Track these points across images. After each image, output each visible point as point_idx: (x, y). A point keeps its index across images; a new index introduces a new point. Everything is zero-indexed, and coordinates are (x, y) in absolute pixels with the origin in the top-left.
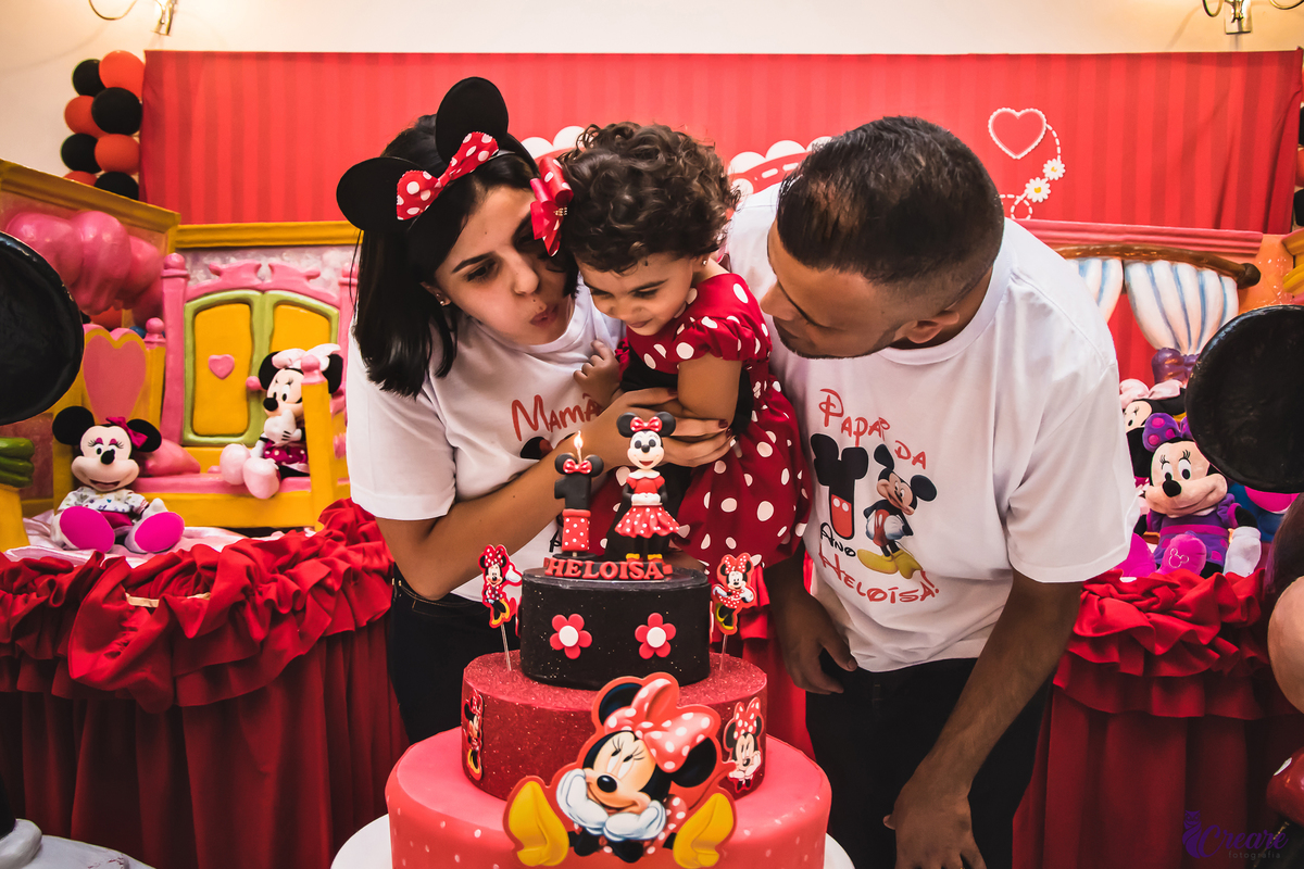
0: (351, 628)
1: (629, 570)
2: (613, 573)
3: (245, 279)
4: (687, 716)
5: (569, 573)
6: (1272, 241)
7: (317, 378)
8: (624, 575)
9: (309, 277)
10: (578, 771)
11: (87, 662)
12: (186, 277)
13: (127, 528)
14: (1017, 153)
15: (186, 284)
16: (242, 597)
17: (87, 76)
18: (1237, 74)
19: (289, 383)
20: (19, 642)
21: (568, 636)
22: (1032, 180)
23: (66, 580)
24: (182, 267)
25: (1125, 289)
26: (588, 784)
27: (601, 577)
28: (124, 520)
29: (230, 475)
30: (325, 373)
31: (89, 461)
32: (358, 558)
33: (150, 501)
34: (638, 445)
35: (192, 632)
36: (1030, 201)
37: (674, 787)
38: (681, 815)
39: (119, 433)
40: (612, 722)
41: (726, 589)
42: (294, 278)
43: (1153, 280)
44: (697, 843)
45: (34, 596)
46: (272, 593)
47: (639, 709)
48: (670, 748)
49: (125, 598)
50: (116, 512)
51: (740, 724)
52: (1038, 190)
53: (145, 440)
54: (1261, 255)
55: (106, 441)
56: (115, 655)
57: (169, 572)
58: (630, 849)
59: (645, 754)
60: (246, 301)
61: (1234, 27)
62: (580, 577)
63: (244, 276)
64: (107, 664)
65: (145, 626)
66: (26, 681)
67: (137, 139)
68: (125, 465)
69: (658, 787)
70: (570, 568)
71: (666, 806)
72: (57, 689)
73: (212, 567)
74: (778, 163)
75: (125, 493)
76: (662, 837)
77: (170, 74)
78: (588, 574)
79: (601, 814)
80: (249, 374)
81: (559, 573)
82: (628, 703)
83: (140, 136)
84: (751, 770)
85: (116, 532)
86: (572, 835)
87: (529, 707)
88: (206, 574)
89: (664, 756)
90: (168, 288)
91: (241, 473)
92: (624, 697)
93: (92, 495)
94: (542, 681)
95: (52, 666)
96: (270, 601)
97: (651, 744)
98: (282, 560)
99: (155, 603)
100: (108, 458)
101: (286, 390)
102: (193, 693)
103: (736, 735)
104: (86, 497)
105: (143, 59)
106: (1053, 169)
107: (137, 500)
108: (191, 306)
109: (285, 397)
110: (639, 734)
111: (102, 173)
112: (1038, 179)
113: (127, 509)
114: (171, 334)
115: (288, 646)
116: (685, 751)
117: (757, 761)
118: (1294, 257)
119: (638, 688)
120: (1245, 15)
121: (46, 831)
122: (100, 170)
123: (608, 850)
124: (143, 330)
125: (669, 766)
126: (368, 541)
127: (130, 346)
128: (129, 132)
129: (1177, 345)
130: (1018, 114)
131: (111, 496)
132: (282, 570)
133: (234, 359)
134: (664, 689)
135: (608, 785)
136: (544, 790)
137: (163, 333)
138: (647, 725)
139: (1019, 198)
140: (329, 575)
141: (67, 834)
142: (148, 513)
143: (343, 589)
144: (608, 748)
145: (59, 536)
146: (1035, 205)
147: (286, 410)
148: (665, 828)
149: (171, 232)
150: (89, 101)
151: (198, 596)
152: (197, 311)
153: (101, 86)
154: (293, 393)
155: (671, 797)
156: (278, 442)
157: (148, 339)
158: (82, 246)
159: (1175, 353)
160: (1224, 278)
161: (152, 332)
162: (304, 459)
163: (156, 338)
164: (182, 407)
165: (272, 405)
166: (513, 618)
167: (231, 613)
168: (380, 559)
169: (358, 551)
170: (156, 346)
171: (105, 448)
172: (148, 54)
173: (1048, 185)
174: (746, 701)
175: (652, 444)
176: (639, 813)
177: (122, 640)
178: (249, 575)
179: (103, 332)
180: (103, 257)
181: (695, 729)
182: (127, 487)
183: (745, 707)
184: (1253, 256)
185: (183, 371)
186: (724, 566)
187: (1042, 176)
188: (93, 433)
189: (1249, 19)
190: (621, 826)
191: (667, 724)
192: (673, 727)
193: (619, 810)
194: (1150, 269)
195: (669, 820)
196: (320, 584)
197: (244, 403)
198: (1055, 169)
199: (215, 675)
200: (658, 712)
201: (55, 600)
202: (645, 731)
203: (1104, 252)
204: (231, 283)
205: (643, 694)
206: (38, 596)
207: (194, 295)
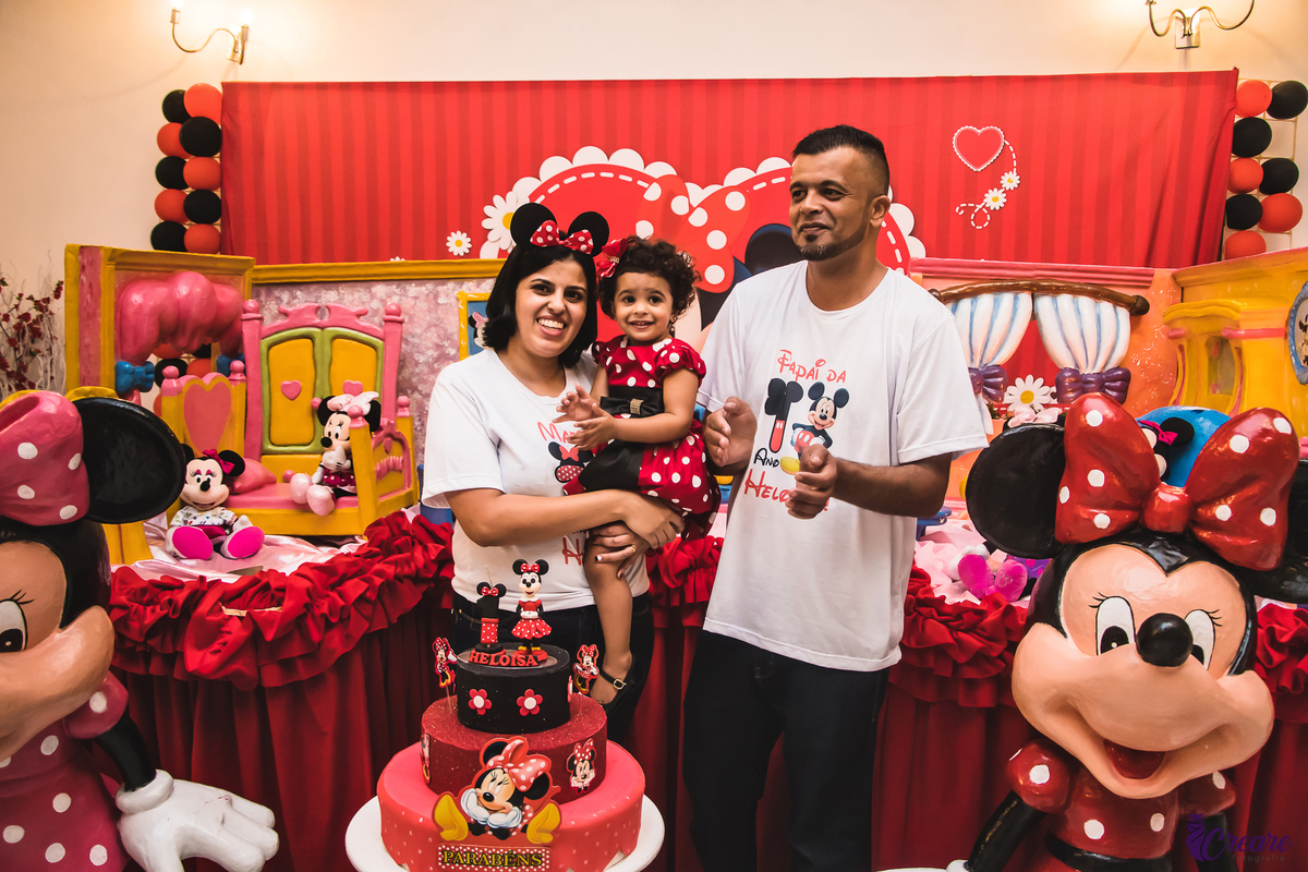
0: (386, 626)
1: (516, 661)
2: (507, 663)
3: (308, 319)
4: (533, 761)
5: (481, 661)
6: (1162, 274)
7: (361, 423)
8: (513, 663)
9: (359, 316)
10: (473, 790)
11: (198, 659)
12: (261, 319)
13: (221, 538)
14: (977, 166)
15: (261, 325)
16: (304, 610)
17: (174, 105)
18: (1176, 93)
19: (340, 425)
20: (149, 642)
21: (479, 701)
22: (990, 191)
23: (181, 597)
24: (257, 310)
25: (1034, 316)
26: (478, 797)
27: (500, 665)
28: (219, 530)
29: (298, 496)
30: (366, 417)
31: (191, 488)
32: (391, 570)
33: (238, 516)
34: (524, 581)
35: (269, 636)
36: (988, 209)
37: (526, 800)
38: (530, 815)
39: (212, 465)
40: (491, 763)
41: (582, 667)
42: (347, 317)
43: (1057, 309)
44: (539, 830)
45: (158, 607)
46: (325, 609)
47: (506, 756)
48: (523, 778)
49: (222, 610)
50: (213, 526)
51: (579, 755)
52: (995, 199)
53: (232, 466)
54: (1153, 286)
55: (204, 472)
56: (216, 652)
57: (251, 591)
58: (502, 833)
59: (510, 781)
60: (309, 337)
61: (1183, 43)
62: (488, 664)
63: (307, 316)
64: (212, 659)
65: (236, 632)
66: (156, 668)
67: (218, 160)
68: (219, 490)
69: (517, 799)
70: (482, 658)
71: (522, 809)
72: (177, 674)
73: (282, 590)
74: (768, 177)
75: (219, 509)
76: (520, 826)
77: (244, 102)
78: (492, 663)
79: (485, 814)
80: (314, 396)
81: (476, 661)
82: (500, 754)
83: (221, 158)
84: (587, 782)
85: (212, 542)
86: (470, 824)
87: (452, 746)
88: (279, 594)
89: (520, 782)
90: (247, 330)
91: (305, 495)
92: (497, 749)
93: (195, 514)
94: (466, 726)
95: (173, 658)
96: (323, 615)
97: (513, 776)
98: (334, 579)
99: (243, 613)
100: (205, 486)
101: (338, 430)
102: (272, 677)
103: (575, 762)
104: (191, 514)
105: (221, 90)
106: (1009, 181)
107: (228, 515)
108: (265, 343)
109: (337, 436)
110: (506, 770)
111: (190, 189)
112: (996, 189)
113: (221, 522)
114: (250, 370)
115: (336, 645)
116: (532, 780)
117: (592, 775)
118: (1182, 288)
119: (505, 744)
120: (1194, 32)
121: (174, 777)
122: (187, 187)
123: (490, 833)
124: (227, 371)
125: (523, 788)
126: (400, 553)
127: (219, 387)
128: (210, 154)
129: (1077, 365)
130: (979, 131)
131: (209, 514)
132: (333, 587)
133: (302, 384)
134: (520, 745)
135: (489, 797)
136: (455, 801)
137: (244, 372)
138: (510, 765)
139: (980, 206)
140: (368, 589)
141: (189, 778)
142: (238, 528)
143: (379, 597)
144: (489, 777)
145: (171, 547)
146: (993, 212)
147: (338, 446)
148: (522, 822)
149: (249, 275)
150: (178, 127)
151: (273, 609)
152: (270, 347)
153: (188, 116)
154: (343, 433)
155: (525, 805)
156: (333, 469)
157: (232, 377)
158: (178, 302)
159: (1075, 372)
160: (1119, 308)
161: (236, 372)
162: (353, 483)
163: (238, 377)
164: (261, 424)
165: (327, 443)
166: (452, 683)
167: (297, 623)
168: (410, 567)
169: (389, 563)
170: (239, 383)
171: (204, 478)
172: (224, 85)
173: (1005, 195)
174: (582, 742)
175: (533, 581)
176: (507, 813)
177: (221, 641)
178: (310, 596)
179: (198, 382)
180: (194, 310)
181: (537, 769)
182: (221, 505)
183: (582, 746)
184: (1147, 287)
185: (261, 396)
186: (581, 652)
187: (1000, 187)
188: (193, 466)
189: (1198, 34)
190: (497, 820)
191: (522, 765)
192: (525, 767)
193: (495, 811)
194: (1055, 302)
195: (523, 817)
196: (362, 598)
197: (311, 419)
198: (1011, 180)
199: (287, 665)
200: (516, 758)
201: (173, 613)
202: (509, 768)
203: (1016, 289)
204: (296, 322)
205: (508, 748)
206: (161, 609)
207: (269, 333)
